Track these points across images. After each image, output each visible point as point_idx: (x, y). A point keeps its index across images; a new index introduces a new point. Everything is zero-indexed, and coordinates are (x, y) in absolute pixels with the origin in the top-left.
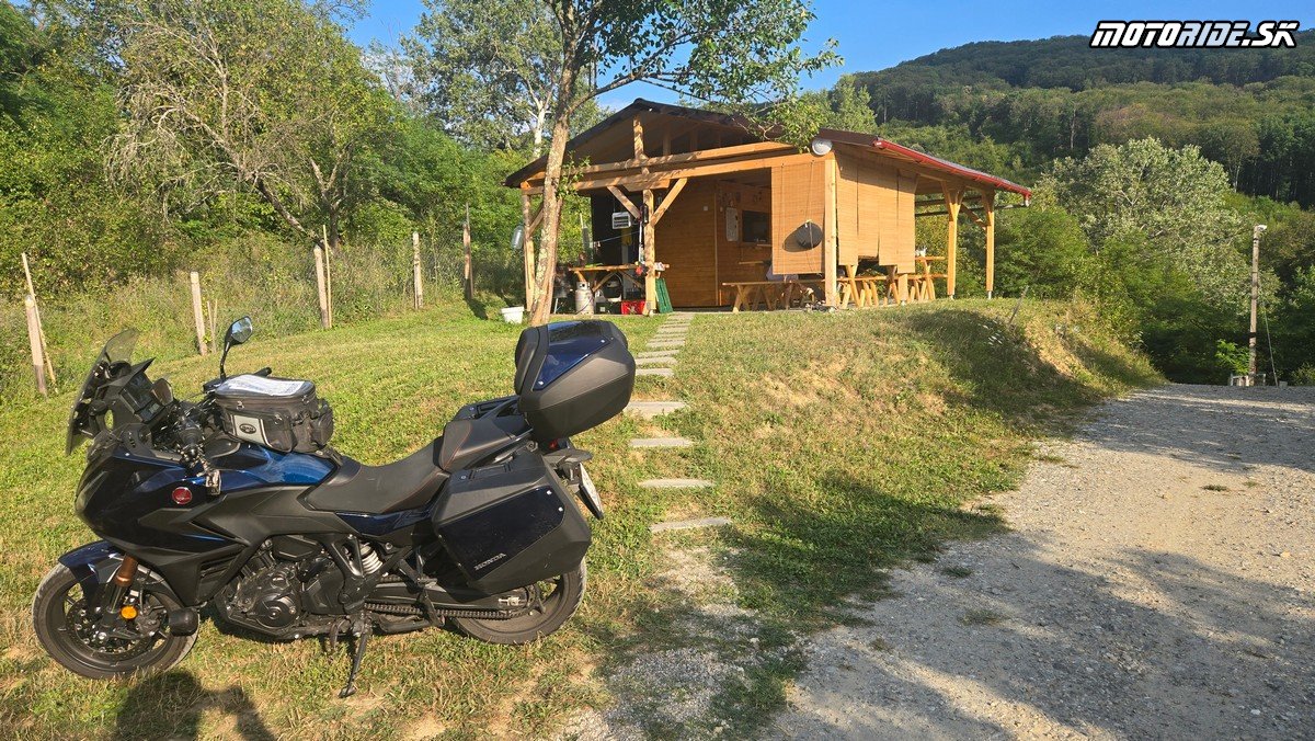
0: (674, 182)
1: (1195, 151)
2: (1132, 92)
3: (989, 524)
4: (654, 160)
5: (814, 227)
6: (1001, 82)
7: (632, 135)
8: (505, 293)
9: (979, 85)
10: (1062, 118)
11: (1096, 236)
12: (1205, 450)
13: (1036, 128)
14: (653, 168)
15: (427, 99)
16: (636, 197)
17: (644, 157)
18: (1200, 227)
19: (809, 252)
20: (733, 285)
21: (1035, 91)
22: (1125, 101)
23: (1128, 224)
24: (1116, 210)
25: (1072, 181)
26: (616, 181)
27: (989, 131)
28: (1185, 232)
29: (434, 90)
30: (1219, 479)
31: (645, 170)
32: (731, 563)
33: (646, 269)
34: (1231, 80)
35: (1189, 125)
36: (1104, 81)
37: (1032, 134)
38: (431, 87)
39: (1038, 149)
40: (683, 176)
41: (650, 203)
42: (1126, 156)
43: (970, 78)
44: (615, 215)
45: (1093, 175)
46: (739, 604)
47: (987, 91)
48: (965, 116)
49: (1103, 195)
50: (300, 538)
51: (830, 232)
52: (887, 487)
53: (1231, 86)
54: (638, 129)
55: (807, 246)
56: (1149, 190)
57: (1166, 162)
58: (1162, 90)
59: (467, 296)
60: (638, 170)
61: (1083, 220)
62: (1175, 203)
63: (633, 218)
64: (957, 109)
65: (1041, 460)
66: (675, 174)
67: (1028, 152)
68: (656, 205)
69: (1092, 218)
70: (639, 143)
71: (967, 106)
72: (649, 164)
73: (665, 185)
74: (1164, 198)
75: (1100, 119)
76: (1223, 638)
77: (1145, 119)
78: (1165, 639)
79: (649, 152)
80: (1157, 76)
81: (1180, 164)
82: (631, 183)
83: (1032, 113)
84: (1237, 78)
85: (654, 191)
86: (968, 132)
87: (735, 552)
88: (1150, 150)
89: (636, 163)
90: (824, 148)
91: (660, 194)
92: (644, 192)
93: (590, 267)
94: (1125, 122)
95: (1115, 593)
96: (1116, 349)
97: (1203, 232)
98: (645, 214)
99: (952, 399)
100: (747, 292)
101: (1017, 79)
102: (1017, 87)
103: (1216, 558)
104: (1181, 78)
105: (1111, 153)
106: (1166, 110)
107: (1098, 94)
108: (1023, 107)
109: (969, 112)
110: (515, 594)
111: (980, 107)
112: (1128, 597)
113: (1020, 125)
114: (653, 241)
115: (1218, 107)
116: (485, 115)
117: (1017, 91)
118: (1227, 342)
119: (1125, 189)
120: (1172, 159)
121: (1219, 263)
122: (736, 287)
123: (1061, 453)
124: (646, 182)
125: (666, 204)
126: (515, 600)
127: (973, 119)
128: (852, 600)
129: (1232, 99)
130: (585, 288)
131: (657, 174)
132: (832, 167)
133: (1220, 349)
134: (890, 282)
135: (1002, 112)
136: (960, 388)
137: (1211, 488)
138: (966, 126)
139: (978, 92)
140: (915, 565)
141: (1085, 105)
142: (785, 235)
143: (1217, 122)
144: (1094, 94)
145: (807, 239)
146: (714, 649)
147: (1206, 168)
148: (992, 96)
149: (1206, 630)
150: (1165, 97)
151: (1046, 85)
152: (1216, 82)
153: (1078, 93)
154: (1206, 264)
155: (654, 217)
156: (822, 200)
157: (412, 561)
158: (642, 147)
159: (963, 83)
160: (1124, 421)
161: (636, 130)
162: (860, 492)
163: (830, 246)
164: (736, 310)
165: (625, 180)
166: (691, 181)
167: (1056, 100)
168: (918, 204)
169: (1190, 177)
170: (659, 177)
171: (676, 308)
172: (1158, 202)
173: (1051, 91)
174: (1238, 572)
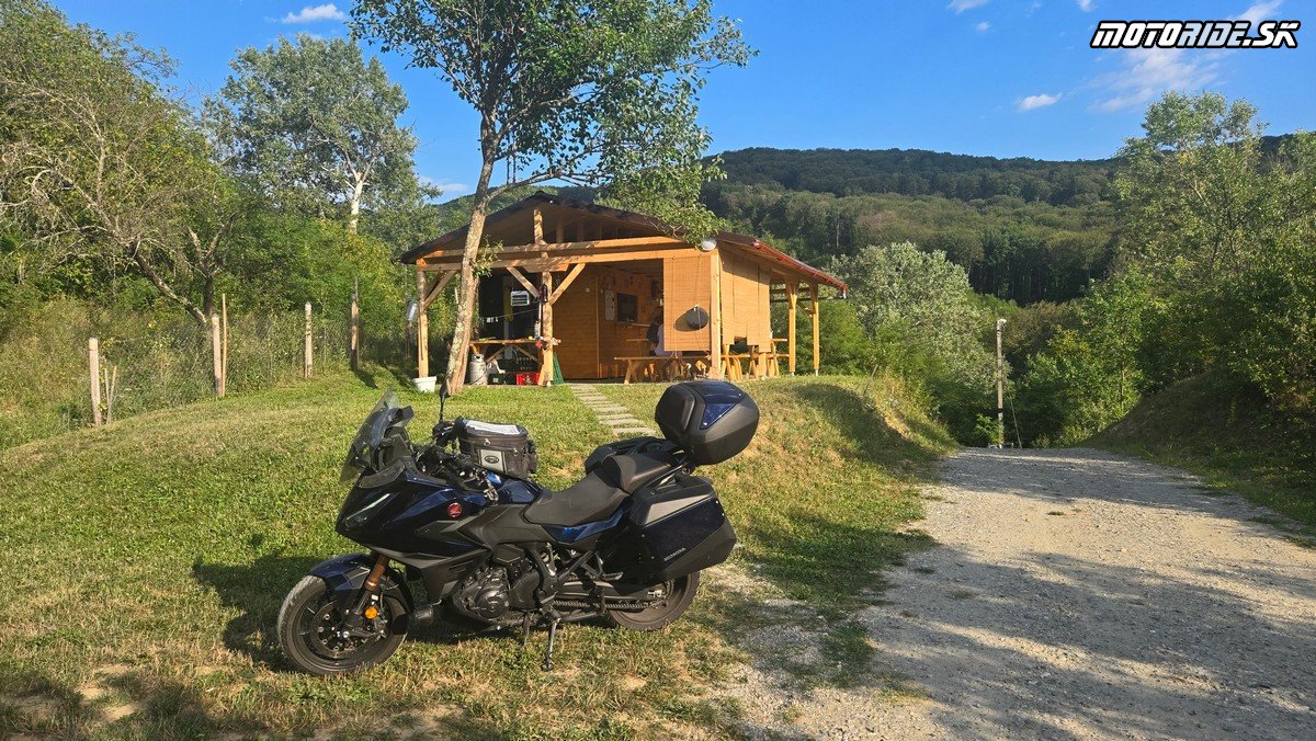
0: (572, 267)
1: (943, 255)
2: (883, 201)
3: (923, 541)
4: (554, 246)
5: (702, 313)
6: (776, 184)
7: (533, 223)
8: (388, 363)
9: (759, 186)
10: (829, 219)
11: (869, 322)
12: (1035, 490)
13: (808, 226)
14: (552, 253)
15: (233, 162)
16: (535, 278)
17: (544, 243)
18: (948, 319)
19: (697, 331)
20: (624, 359)
21: (805, 194)
22: (879, 208)
23: (894, 314)
24: (883, 301)
25: (848, 276)
26: (515, 263)
27: (768, 227)
28: (938, 323)
29: (240, 154)
30: (1056, 508)
31: (545, 255)
32: (762, 573)
33: (545, 343)
34: (959, 196)
35: (929, 232)
36: (860, 190)
37: (804, 231)
38: (236, 151)
39: (810, 245)
40: (581, 262)
41: (549, 285)
42: (889, 255)
43: (750, 178)
44: (513, 293)
45: (864, 271)
46: (791, 598)
47: (765, 191)
48: (748, 212)
49: (872, 288)
50: (512, 546)
51: (716, 315)
52: (835, 518)
53: (959, 201)
54: (538, 218)
55: (695, 327)
56: (908, 286)
57: (921, 263)
58: (906, 202)
59: (353, 366)
60: (538, 254)
61: (858, 309)
62: (928, 298)
63: (531, 296)
64: (741, 206)
65: (928, 498)
66: (573, 260)
67: (802, 248)
68: (555, 287)
69: (865, 308)
70: (538, 230)
71: (749, 204)
72: (548, 249)
73: (564, 268)
74: (920, 293)
75: (860, 222)
76: (1114, 597)
77: (896, 224)
78: (1080, 599)
79: (549, 238)
80: (902, 188)
81: (931, 265)
82: (531, 265)
83: (804, 213)
84: (964, 194)
85: (553, 274)
86: (751, 226)
87: (758, 566)
88: (909, 252)
89: (536, 247)
90: (710, 245)
91: (558, 277)
92: (544, 274)
93: (484, 341)
94: (880, 226)
95: (1035, 577)
96: (923, 418)
97: (951, 323)
98: (544, 294)
99: (845, 454)
100: (636, 365)
101: (791, 182)
102: (791, 190)
103: (1083, 555)
104: (921, 192)
105: (879, 254)
106: (912, 218)
107: (857, 201)
108: (797, 208)
109: (752, 208)
110: (659, 588)
111: (760, 204)
112: (1043, 578)
113: (795, 223)
114: (551, 318)
115: (951, 218)
116: (296, 182)
117: (791, 193)
118: (984, 416)
119: (890, 284)
120: (925, 261)
121: (965, 350)
122: (626, 362)
123: (938, 494)
124: (546, 266)
125: (564, 285)
126: (659, 592)
127: (754, 215)
128: (865, 591)
129: (960, 212)
130: (481, 360)
131: (556, 259)
132: (716, 261)
133: (979, 423)
134: (750, 359)
135: (779, 210)
136: (849, 445)
137: (1053, 514)
138: (748, 221)
139: (757, 191)
140: (894, 568)
141: (847, 209)
142: (677, 316)
143: (949, 231)
144: (853, 201)
145: (695, 321)
146: (798, 624)
147: (952, 270)
148: (771, 195)
149: (1099, 593)
150: (910, 207)
151: (815, 190)
152: (948, 196)
153: (841, 199)
154: (955, 350)
155: (552, 298)
156: (708, 289)
157: (593, 563)
158: (541, 234)
159: (745, 182)
160: (966, 471)
161: (536, 219)
162: (821, 523)
163: (716, 328)
164: (626, 382)
165: (524, 263)
166: (589, 266)
167: (823, 203)
168: (772, 292)
169: (940, 276)
170: (557, 262)
171: (566, 380)
172: (916, 297)
173: (818, 196)
174: (1099, 561)
